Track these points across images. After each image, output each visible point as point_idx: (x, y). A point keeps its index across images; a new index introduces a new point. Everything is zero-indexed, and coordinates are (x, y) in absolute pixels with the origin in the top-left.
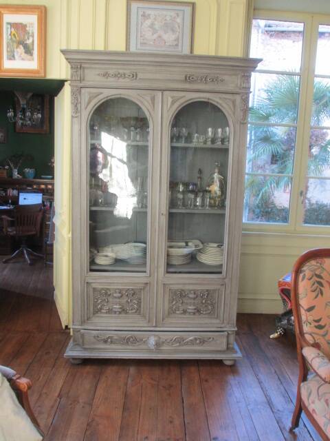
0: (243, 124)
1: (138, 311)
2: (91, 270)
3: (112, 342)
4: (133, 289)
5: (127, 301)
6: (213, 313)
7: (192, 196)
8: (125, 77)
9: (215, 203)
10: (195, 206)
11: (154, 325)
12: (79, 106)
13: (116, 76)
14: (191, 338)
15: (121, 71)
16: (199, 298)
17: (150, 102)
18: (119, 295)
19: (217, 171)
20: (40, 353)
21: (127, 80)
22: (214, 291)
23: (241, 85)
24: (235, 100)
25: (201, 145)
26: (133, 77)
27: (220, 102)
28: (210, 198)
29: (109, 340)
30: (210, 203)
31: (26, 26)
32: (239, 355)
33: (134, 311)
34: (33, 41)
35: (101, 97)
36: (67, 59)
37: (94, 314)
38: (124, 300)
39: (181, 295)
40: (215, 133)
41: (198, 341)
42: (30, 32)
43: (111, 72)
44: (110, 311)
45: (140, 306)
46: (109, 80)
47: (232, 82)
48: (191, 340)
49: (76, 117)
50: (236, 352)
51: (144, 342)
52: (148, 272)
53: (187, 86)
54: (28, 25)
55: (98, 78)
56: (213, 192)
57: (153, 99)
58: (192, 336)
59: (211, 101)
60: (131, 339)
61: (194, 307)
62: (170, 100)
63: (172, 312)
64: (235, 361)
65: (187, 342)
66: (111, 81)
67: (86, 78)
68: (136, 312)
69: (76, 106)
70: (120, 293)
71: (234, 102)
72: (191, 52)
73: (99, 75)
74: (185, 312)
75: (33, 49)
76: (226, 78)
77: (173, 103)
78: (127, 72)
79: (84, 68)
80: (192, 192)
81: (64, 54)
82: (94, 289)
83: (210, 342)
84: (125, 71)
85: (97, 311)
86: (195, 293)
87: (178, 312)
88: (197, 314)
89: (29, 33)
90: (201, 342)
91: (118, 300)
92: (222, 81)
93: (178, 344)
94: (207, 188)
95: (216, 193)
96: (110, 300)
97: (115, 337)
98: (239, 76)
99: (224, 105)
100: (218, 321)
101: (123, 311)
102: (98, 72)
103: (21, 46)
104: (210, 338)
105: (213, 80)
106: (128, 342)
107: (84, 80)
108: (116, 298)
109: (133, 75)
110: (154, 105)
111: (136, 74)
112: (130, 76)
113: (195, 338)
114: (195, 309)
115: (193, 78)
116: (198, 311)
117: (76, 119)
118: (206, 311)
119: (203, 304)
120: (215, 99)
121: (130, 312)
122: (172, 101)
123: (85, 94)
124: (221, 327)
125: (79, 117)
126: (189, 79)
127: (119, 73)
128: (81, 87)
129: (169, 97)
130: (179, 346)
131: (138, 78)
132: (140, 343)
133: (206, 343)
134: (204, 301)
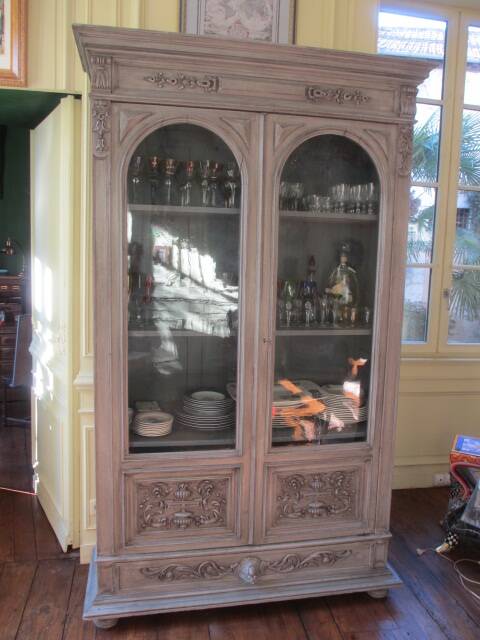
0: (403, 177)
1: (221, 521)
2: (133, 450)
3: (173, 577)
4: (211, 482)
5: (200, 504)
6: (350, 514)
8: (196, 86)
11: (251, 542)
12: (108, 136)
13: (180, 81)
14: (314, 555)
15: (190, 74)
16: (328, 486)
17: (243, 134)
18: (187, 493)
19: (344, 259)
21: (199, 90)
22: (353, 472)
23: (400, 108)
24: (389, 134)
25: (327, 215)
26: (211, 86)
27: (365, 137)
29: (169, 574)
32: (396, 579)
33: (213, 520)
34: (2, 15)
35: (150, 121)
36: (85, 45)
37: (139, 532)
38: (195, 504)
39: (294, 485)
41: (326, 560)
43: (169, 75)
44: (169, 524)
45: (224, 511)
46: (164, 89)
47: (382, 103)
48: (314, 559)
49: (102, 159)
50: (390, 576)
51: (233, 571)
52: (239, 445)
53: (309, 107)
55: (146, 85)
57: (248, 129)
58: (316, 551)
59: (348, 136)
60: (209, 568)
61: (320, 504)
62: (279, 130)
63: (281, 515)
64: (388, 590)
65: (308, 562)
66: (170, 92)
67: (121, 85)
68: (217, 521)
69: (102, 135)
70: (187, 489)
71: (387, 137)
73: (146, 79)
74: (304, 513)
76: (374, 95)
77: (284, 137)
78: (199, 76)
79: (117, 64)
81: (77, 34)
82: (140, 486)
83: (347, 557)
84: (196, 75)
85: (144, 526)
86: (321, 480)
87: (291, 515)
88: (324, 515)
90: (330, 560)
91: (183, 503)
92: (368, 99)
93: (292, 568)
94: (328, 290)
95: (344, 298)
96: (169, 503)
97: (181, 568)
98: (396, 93)
99: (372, 143)
100: (359, 524)
101: (195, 521)
102: (144, 73)
104: (346, 551)
105: (353, 97)
106: (202, 574)
107: (117, 87)
108: (180, 499)
109: (212, 82)
110: (249, 140)
111: (218, 81)
112: (205, 83)
113: (321, 554)
114: (321, 507)
115: (318, 93)
116: (327, 509)
117: (101, 162)
118: (340, 508)
119: (335, 496)
120: (356, 133)
121: (206, 522)
122: (283, 134)
123: (119, 114)
124: (364, 535)
125: (109, 158)
126: (312, 94)
127: (184, 78)
128: (112, 101)
129: (278, 126)
130: (293, 570)
131: (220, 89)
132: (224, 574)
133: (339, 560)
134: (336, 492)
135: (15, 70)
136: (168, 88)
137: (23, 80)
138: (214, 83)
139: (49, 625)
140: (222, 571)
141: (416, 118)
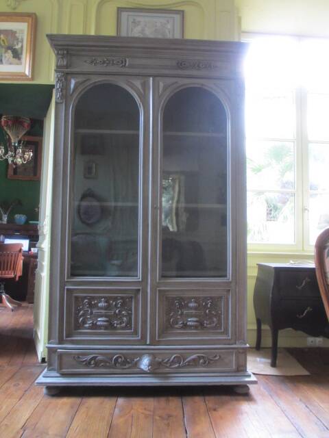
1: (128, 325)
2: (73, 274)
3: (95, 364)
4: (121, 298)
5: (115, 313)
6: (218, 327)
8: (113, 64)
11: (148, 343)
12: (64, 91)
15: (110, 58)
16: (201, 307)
17: (140, 88)
18: (106, 305)
21: (115, 66)
22: (221, 297)
26: (122, 63)
27: (214, 88)
29: (93, 362)
31: (16, 32)
33: (123, 325)
34: (22, 47)
37: (75, 330)
38: (111, 312)
39: (179, 304)
41: (201, 361)
42: (20, 38)
43: (99, 58)
44: (94, 326)
45: (130, 319)
46: (95, 66)
48: (193, 359)
50: (249, 376)
51: (135, 363)
53: (179, 72)
54: (18, 32)
57: (144, 86)
58: (194, 354)
59: (204, 87)
60: (120, 360)
61: (196, 319)
62: (161, 85)
63: (167, 328)
65: (189, 362)
67: (73, 64)
68: (126, 326)
70: (106, 302)
74: (185, 326)
75: (22, 54)
77: (165, 89)
79: (70, 54)
81: (50, 39)
82: (76, 298)
83: (216, 361)
84: (114, 58)
85: (78, 326)
86: (196, 302)
87: (176, 326)
88: (199, 328)
89: (18, 39)
90: (205, 362)
91: (103, 311)
92: (215, 67)
93: (177, 365)
96: (95, 311)
100: (224, 337)
101: (110, 326)
102: (85, 59)
103: (9, 51)
104: (216, 356)
106: (116, 364)
107: (71, 65)
108: (101, 308)
109: (122, 61)
110: (144, 91)
111: (126, 60)
112: (118, 62)
113: (198, 356)
114: (197, 321)
115: (185, 64)
116: (201, 323)
117: (60, 105)
118: (210, 323)
119: (206, 315)
120: (209, 86)
121: (118, 326)
122: (164, 87)
123: (71, 80)
124: (229, 344)
125: (64, 103)
126: (181, 65)
127: (107, 60)
128: (67, 74)
129: (161, 83)
130: (179, 367)
131: (127, 64)
132: (130, 365)
133: (211, 362)
134: (207, 311)
135: (27, 73)
136: (98, 66)
137: (30, 77)
140: (129, 363)
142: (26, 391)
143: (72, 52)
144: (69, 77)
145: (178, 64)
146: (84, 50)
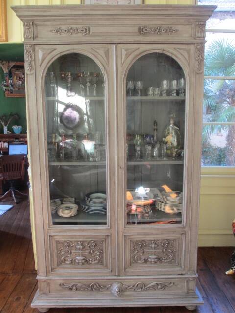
0: (199, 74)
1: (101, 261)
3: (77, 289)
4: (94, 241)
5: (89, 253)
6: (173, 261)
7: (150, 148)
8: (78, 33)
9: (172, 153)
10: (153, 156)
11: (117, 274)
12: (33, 63)
13: (68, 31)
14: (153, 284)
15: (74, 27)
16: (160, 247)
17: (104, 56)
18: (82, 247)
19: (172, 122)
20: (11, 299)
21: (80, 35)
22: (174, 240)
23: (195, 35)
24: (190, 50)
25: (157, 98)
26: (86, 32)
27: (175, 52)
28: (167, 149)
29: (74, 288)
30: (167, 153)
32: (201, 300)
33: (96, 261)
35: (54, 53)
36: (19, 16)
37: (58, 265)
38: (86, 252)
39: (142, 245)
40: (170, 85)
41: (159, 286)
43: (64, 28)
44: (73, 262)
45: (102, 257)
46: (61, 36)
47: (185, 33)
48: (153, 286)
49: (31, 74)
50: (197, 298)
51: (108, 288)
52: (109, 223)
53: (141, 38)
55: (53, 35)
56: (169, 143)
57: (107, 53)
58: (154, 281)
59: (165, 52)
60: (95, 286)
61: (155, 257)
62: (124, 52)
63: (133, 261)
64: (197, 306)
65: (149, 287)
66: (64, 37)
67: (39, 36)
68: (99, 262)
69: (30, 62)
70: (82, 245)
71: (188, 52)
72: (143, 3)
73: (51, 31)
74: (146, 261)
76: (179, 28)
77: (127, 56)
78: (79, 27)
79: (36, 25)
80: (149, 144)
81: (15, 11)
82: (58, 242)
83: (171, 286)
84: (78, 27)
85: (61, 262)
86: (155, 243)
87: (139, 261)
88: (158, 262)
90: (162, 287)
91: (80, 252)
92: (176, 31)
93: (140, 289)
94: (164, 139)
95: (172, 144)
96: (73, 251)
97: (80, 285)
98: (193, 26)
99: (179, 56)
100: (178, 269)
101: (86, 261)
102: (51, 28)
104: (171, 283)
105: (167, 30)
106: (92, 289)
107: (37, 37)
108: (79, 249)
109: (86, 29)
110: (108, 59)
111: (89, 29)
112: (82, 31)
113: (157, 284)
114: (156, 258)
115: (146, 30)
116: (159, 259)
117: (31, 76)
118: (167, 259)
119: (164, 253)
120: (170, 51)
121: (93, 262)
122: (126, 54)
123: (38, 51)
124: (182, 275)
125: (34, 74)
126: (143, 31)
127: (71, 29)
128: (34, 45)
129: (123, 50)
130: (141, 291)
131: (91, 33)
132: (103, 290)
133: (167, 287)
134: (165, 250)
136: (63, 35)
138: (87, 30)
139: (17, 308)
140: (102, 288)
141: (206, 39)
142: (25, 307)
143: (37, 23)
144: (37, 48)
145: (139, 29)
146: (48, 20)
